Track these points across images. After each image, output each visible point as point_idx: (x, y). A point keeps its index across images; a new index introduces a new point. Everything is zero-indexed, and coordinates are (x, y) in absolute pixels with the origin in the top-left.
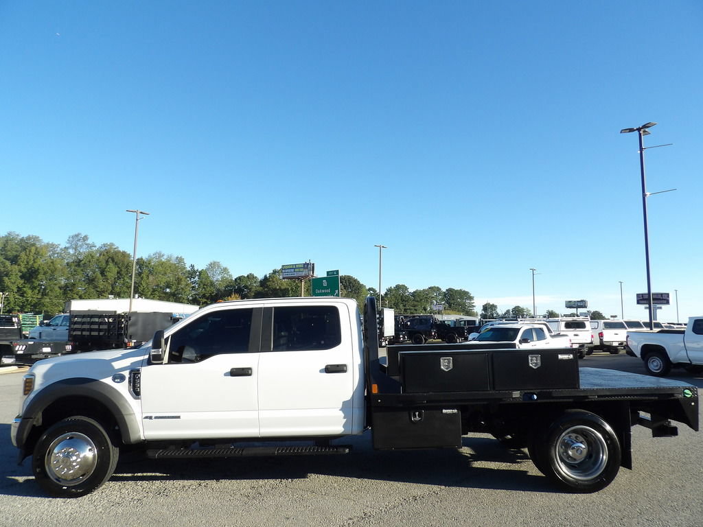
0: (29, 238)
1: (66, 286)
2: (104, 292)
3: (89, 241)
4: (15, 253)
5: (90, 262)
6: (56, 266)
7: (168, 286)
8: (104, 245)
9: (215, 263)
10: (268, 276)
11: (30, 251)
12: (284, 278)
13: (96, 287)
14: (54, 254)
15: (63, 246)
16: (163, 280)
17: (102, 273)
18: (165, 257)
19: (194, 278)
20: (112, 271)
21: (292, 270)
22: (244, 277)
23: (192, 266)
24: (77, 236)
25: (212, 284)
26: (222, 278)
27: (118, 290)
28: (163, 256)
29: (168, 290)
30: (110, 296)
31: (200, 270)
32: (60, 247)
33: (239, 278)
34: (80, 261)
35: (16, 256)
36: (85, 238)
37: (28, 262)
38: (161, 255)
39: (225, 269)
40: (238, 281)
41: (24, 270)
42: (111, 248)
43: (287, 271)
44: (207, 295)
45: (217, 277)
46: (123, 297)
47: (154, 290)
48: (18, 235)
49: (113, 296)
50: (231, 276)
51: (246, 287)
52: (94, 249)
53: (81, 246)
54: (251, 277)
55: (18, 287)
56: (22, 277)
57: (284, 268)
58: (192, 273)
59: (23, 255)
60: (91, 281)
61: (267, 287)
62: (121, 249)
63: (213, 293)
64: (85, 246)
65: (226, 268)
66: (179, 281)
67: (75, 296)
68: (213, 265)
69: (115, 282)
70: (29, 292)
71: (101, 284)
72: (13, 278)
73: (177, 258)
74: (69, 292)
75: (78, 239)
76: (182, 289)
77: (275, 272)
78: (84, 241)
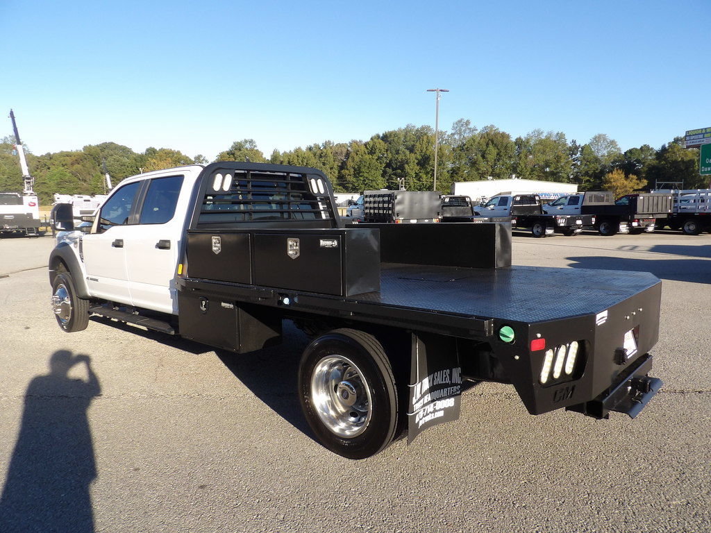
0: (423, 128)
1: (452, 169)
2: (485, 173)
3: (471, 126)
4: (412, 143)
5: (472, 145)
6: (443, 152)
7: (547, 165)
8: (485, 128)
9: (600, 135)
10: (667, 146)
11: (423, 140)
12: (688, 147)
13: (478, 169)
14: (443, 141)
15: (449, 133)
16: (542, 159)
17: (483, 157)
18: (545, 134)
19: (576, 155)
20: (492, 152)
21: (701, 136)
22: (636, 149)
23: (574, 142)
24: (460, 121)
25: (597, 160)
26: (608, 152)
27: (497, 171)
28: (542, 133)
29: (548, 170)
30: (489, 178)
31: (582, 145)
32: (447, 134)
33: (630, 151)
34: (464, 145)
35: (413, 146)
36: (468, 123)
37: (422, 151)
38: (540, 133)
39: (613, 143)
40: (629, 154)
41: (420, 157)
42: (491, 131)
43: (692, 138)
44: (590, 172)
45: (602, 152)
46: (503, 178)
47: (532, 170)
48: (414, 127)
49: (491, 178)
50: (619, 149)
51: (638, 161)
52: (477, 132)
53: (465, 131)
54: (645, 149)
55: (416, 173)
56: (418, 164)
57: (688, 134)
58: (573, 150)
59: (418, 144)
60: (473, 164)
61: (665, 159)
62: (501, 130)
63: (597, 169)
64: (468, 131)
65: (613, 141)
66: (558, 158)
67: (460, 179)
68: (598, 139)
69: (495, 164)
70: (424, 176)
71: (483, 166)
72: (411, 164)
73: (558, 134)
74: (455, 175)
75: (462, 124)
76: (562, 167)
77: (677, 140)
78: (467, 125)
